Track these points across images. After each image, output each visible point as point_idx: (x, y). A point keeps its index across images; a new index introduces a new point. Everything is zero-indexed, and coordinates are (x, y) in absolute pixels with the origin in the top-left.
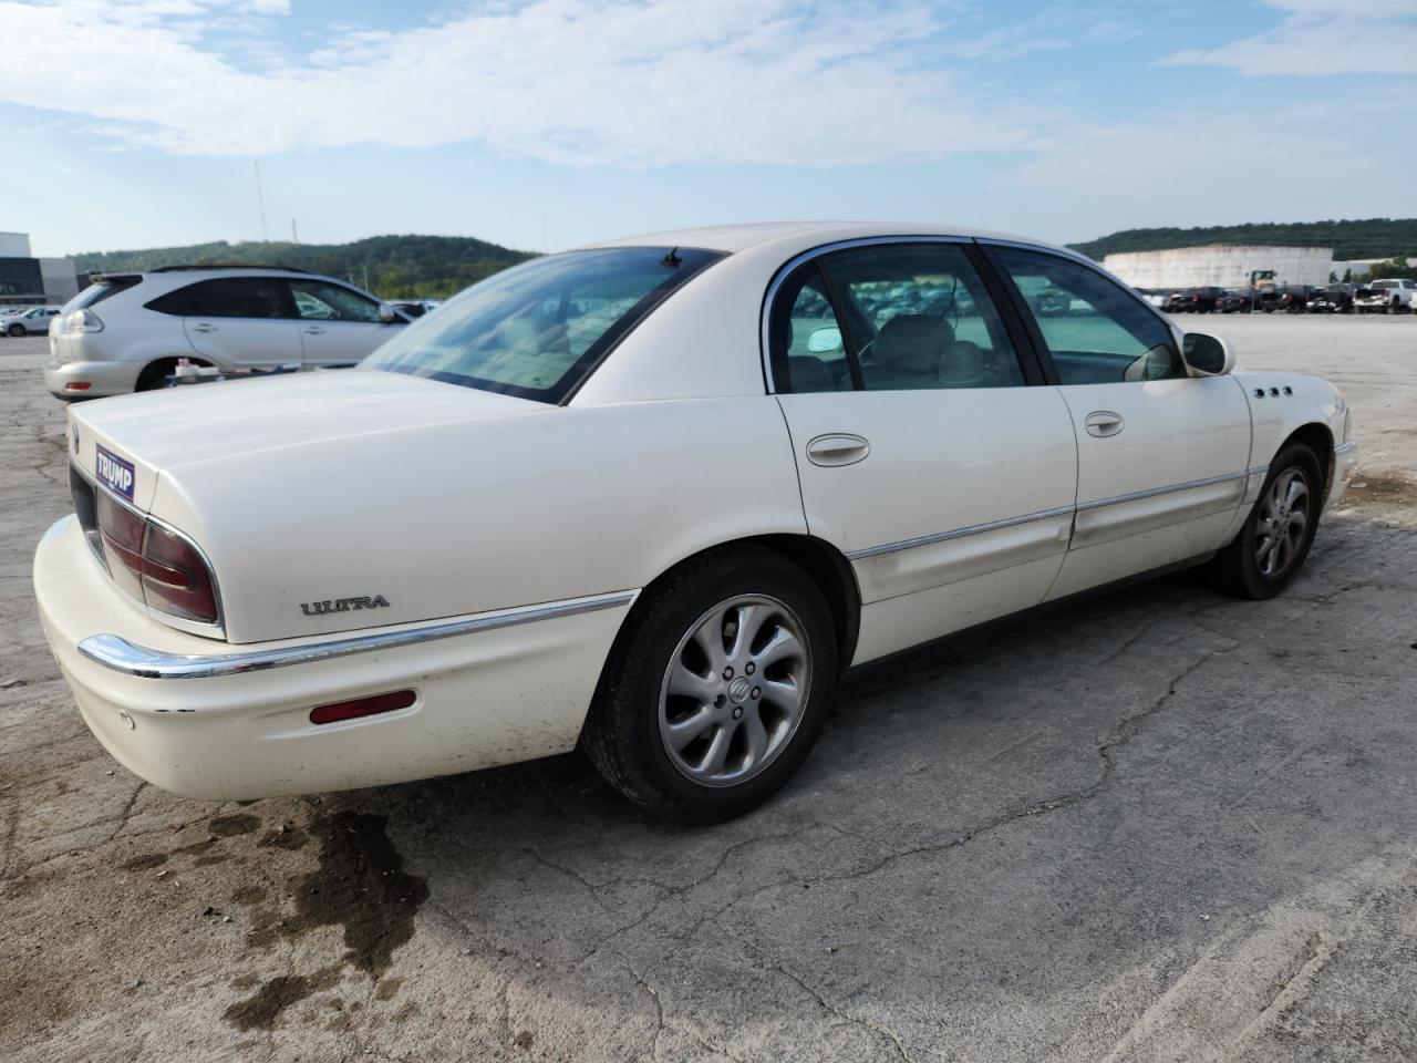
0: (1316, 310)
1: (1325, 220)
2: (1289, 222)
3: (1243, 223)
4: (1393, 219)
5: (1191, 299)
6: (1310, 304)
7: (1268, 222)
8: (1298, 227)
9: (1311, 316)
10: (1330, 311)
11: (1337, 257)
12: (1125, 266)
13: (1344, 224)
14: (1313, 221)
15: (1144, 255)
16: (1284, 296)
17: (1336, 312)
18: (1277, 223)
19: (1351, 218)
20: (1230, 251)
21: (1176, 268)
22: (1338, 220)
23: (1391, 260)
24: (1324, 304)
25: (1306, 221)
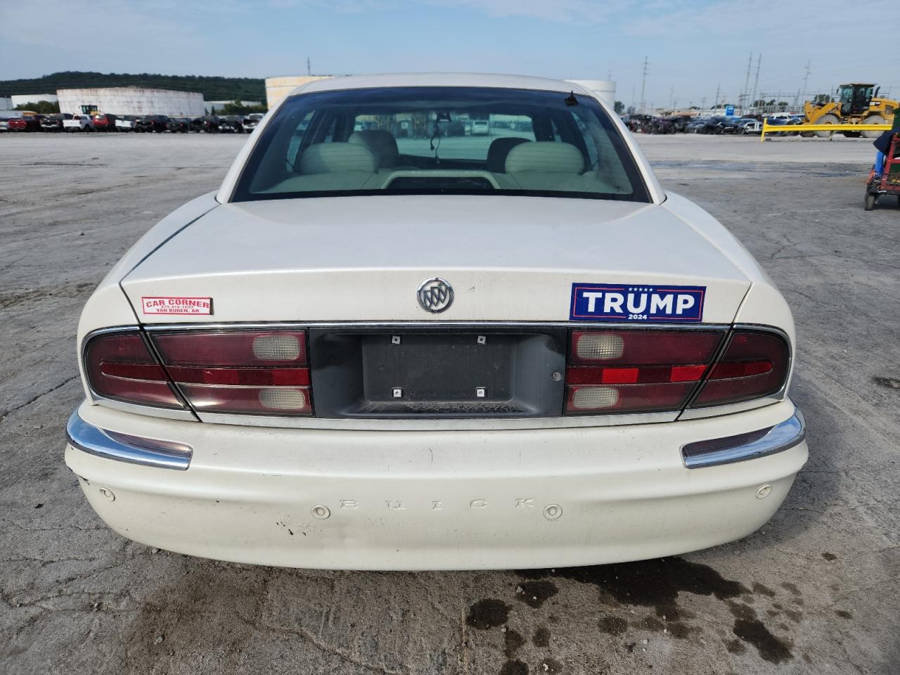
0: (224, 131)
1: (190, 75)
2: (170, 75)
3: (142, 73)
4: (226, 77)
5: (150, 123)
6: (220, 127)
7: (157, 74)
8: (175, 78)
9: (220, 135)
10: (230, 131)
11: (206, 99)
12: (74, 98)
13: (201, 78)
14: (184, 75)
15: (85, 91)
16: (205, 122)
17: (235, 133)
18: (163, 74)
19: (204, 75)
20: (143, 91)
21: (111, 101)
22: (197, 76)
23: (233, 102)
24: (228, 128)
25: (179, 75)
